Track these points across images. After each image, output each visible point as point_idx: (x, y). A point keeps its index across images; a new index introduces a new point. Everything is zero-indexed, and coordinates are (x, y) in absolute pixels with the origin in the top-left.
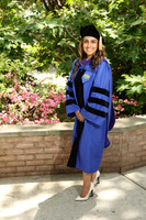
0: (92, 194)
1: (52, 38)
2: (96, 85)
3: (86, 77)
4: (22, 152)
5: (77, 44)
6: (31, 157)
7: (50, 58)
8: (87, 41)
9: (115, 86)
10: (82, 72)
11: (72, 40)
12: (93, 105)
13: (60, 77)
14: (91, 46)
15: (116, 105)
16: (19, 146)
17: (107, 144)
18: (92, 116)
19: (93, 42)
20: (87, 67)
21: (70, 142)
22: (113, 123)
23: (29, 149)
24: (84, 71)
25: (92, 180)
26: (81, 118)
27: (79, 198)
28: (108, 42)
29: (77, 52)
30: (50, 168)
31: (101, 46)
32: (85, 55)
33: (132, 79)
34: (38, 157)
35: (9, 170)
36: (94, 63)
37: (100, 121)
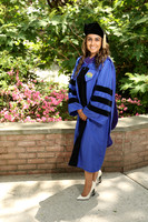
0: (94, 194)
1: (55, 35)
2: (99, 84)
3: (89, 75)
4: (23, 150)
5: (80, 42)
6: (32, 156)
7: (53, 55)
8: (91, 39)
9: (119, 84)
10: (85, 71)
11: (76, 38)
12: (95, 104)
13: (63, 75)
14: (95, 44)
15: (119, 104)
16: (20, 144)
17: (109, 143)
18: (94, 115)
19: (97, 40)
20: (91, 65)
21: (72, 141)
22: (115, 122)
23: (31, 147)
24: (87, 69)
25: (94, 180)
26: (83, 117)
27: (80, 197)
28: (112, 40)
29: (80, 50)
30: (51, 166)
31: (105, 44)
32: (88, 53)
33: (136, 78)
34: (39, 155)
35: (10, 168)
36: (97, 61)
37: (103, 120)
